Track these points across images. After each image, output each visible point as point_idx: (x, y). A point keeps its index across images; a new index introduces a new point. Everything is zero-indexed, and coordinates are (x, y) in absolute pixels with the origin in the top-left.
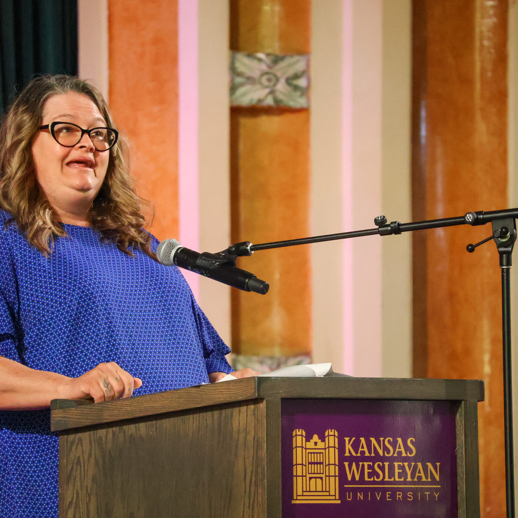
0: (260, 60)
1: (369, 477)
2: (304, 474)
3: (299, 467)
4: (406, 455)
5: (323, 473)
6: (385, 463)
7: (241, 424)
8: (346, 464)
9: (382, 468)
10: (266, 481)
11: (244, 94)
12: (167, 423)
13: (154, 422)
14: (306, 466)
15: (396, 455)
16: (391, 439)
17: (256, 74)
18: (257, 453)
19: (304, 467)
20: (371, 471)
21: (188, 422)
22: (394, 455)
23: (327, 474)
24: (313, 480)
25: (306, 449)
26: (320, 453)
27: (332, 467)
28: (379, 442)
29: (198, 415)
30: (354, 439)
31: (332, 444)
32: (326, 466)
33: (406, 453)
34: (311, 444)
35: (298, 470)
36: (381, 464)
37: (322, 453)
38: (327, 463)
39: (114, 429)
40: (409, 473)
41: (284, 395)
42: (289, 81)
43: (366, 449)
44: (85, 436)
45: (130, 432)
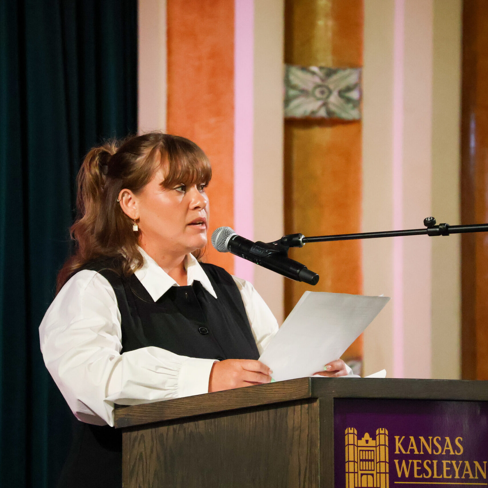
0: (313, 73)
1: (419, 474)
2: (356, 471)
3: (351, 464)
4: (454, 454)
5: (374, 470)
6: (433, 461)
7: (296, 422)
8: (396, 461)
9: (431, 466)
10: (319, 476)
11: (298, 106)
12: (224, 421)
13: (213, 420)
14: (357, 463)
15: (444, 453)
16: (440, 439)
17: (310, 87)
18: (311, 449)
19: (356, 464)
20: (420, 468)
21: (245, 420)
22: (443, 454)
23: (378, 471)
24: (364, 477)
25: (358, 446)
26: (371, 451)
27: (383, 464)
28: (427, 441)
29: (254, 413)
30: (403, 437)
31: (382, 442)
32: (377, 463)
33: (454, 452)
34: (362, 443)
35: (350, 467)
36: (430, 462)
37: (373, 451)
38: (378, 460)
39: (175, 426)
40: (457, 471)
41: (337, 396)
42: (341, 93)
43: (415, 447)
44: (147, 433)
45: (189, 429)
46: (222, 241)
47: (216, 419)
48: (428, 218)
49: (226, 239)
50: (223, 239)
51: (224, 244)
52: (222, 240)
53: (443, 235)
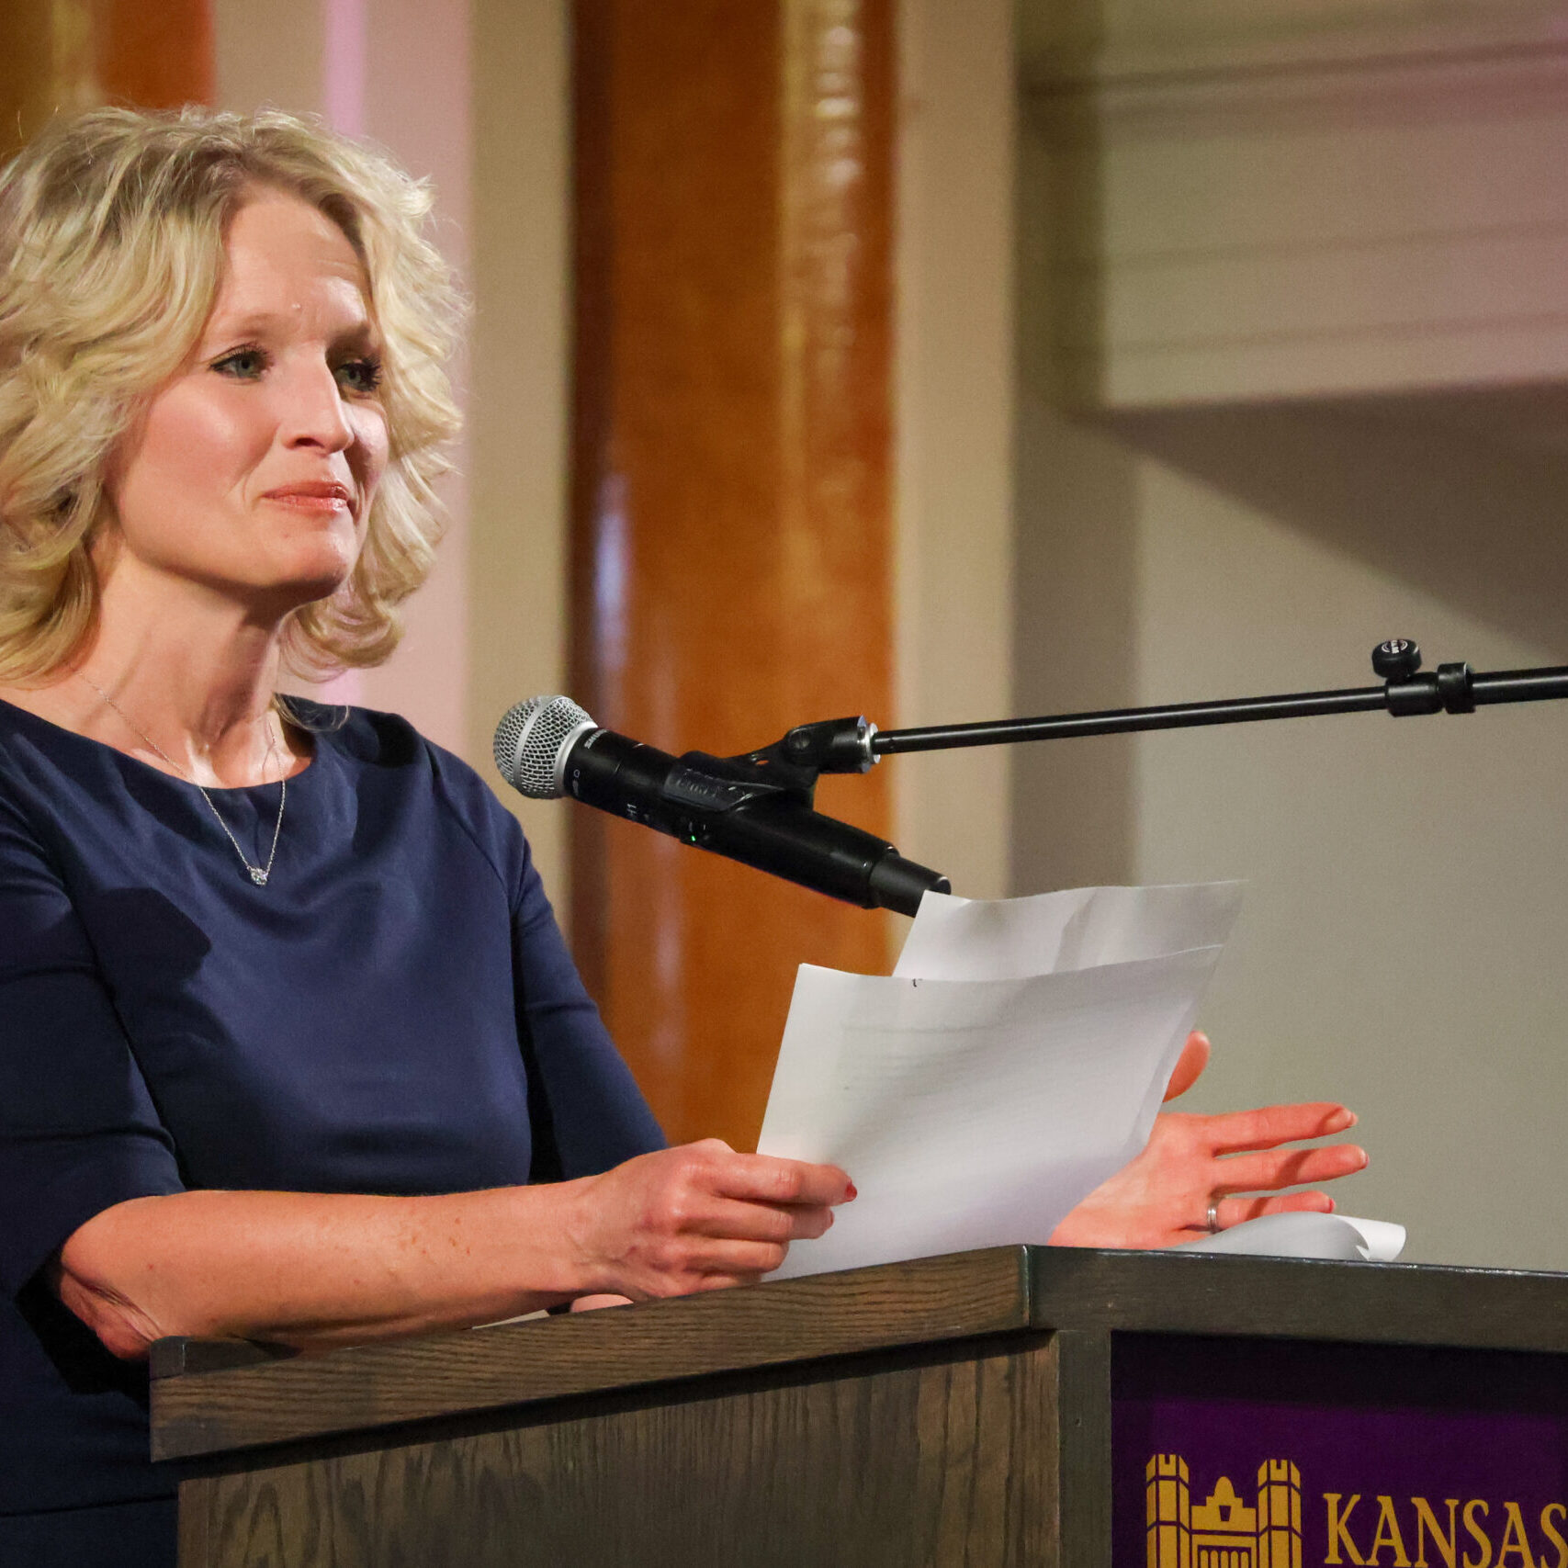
12: (638, 1425)
13: (584, 1424)
25: (1191, 1532)
31: (1280, 1518)
34: (1206, 1516)
37: (1248, 1550)
41: (1121, 1321)
44: (290, 1479)
45: (479, 1462)
46: (541, 752)
47: (600, 1421)
48: (1389, 643)
49: (559, 743)
50: (544, 743)
51: (550, 762)
52: (544, 746)
53: (1451, 711)
